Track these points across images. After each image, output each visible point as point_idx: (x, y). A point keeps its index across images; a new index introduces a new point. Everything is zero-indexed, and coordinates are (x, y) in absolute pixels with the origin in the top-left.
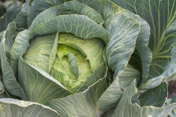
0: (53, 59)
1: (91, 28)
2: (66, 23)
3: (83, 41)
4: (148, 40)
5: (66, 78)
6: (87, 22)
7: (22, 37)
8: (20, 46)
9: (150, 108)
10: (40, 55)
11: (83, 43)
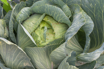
0: (36, 27)
1: (62, 17)
2: (49, 10)
3: (57, 23)
4: (91, 32)
5: (39, 39)
6: (60, 12)
7: (25, 10)
8: (23, 15)
9: (74, 67)
10: (31, 23)
11: (56, 24)
